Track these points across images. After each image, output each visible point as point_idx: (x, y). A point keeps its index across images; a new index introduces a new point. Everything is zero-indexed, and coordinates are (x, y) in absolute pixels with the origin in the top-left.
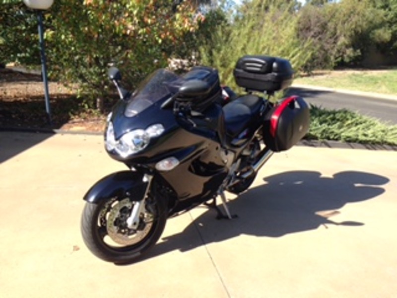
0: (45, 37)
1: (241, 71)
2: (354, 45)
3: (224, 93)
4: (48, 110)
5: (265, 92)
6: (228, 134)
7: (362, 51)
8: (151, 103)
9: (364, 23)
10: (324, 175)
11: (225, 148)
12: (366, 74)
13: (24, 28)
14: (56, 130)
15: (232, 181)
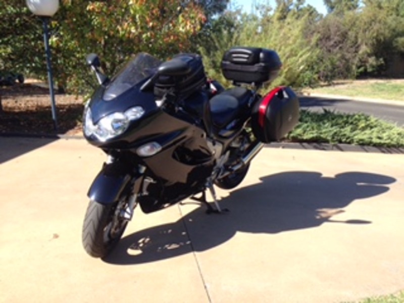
0: (50, 44)
1: (228, 63)
2: (376, 54)
3: (212, 87)
4: (54, 117)
5: (253, 84)
6: (214, 124)
7: (385, 60)
8: (129, 86)
9: (387, 31)
10: (325, 175)
11: (212, 138)
12: (391, 83)
13: (32, 37)
14: (60, 135)
15: (220, 174)
